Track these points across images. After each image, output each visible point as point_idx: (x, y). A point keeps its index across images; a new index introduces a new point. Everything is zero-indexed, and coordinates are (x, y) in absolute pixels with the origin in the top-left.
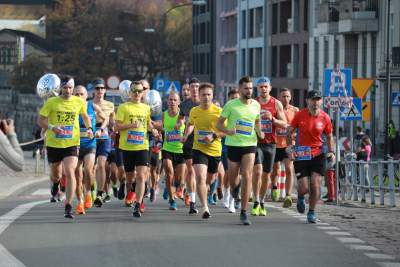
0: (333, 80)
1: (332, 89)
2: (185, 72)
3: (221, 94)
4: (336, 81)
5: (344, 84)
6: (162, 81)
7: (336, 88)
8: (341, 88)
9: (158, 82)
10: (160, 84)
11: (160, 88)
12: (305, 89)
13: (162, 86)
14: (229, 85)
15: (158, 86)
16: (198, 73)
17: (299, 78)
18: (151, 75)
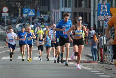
0: (102, 8)
1: (101, 12)
2: (37, 5)
3: (53, 15)
4: (103, 9)
5: (107, 10)
7: (103, 12)
8: (105, 12)
10: (26, 10)
11: (26, 12)
12: (90, 12)
13: (27, 11)
14: (56, 11)
15: (25, 11)
16: (42, 6)
17: (87, 8)
18: (22, 6)
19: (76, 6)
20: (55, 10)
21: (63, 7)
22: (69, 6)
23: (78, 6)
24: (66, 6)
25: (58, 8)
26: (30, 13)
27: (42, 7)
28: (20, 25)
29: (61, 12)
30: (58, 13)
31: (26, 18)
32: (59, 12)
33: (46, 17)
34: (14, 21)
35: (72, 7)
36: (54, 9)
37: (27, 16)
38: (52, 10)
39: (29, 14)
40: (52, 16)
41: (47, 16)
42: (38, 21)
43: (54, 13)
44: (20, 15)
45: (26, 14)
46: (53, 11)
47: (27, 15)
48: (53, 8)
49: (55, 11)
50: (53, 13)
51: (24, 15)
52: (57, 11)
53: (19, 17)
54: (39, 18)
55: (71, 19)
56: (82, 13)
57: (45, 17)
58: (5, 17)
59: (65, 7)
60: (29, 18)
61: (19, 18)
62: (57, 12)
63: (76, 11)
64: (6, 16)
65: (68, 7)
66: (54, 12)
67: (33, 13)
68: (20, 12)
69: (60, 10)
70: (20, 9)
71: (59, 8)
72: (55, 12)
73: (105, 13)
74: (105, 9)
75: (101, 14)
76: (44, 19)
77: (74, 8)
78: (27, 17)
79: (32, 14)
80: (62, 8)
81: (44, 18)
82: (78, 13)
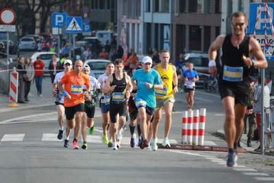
0: (259, 16)
1: (258, 26)
2: (81, 6)
3: (123, 30)
4: (263, 17)
5: (271, 21)
6: (62, 16)
7: (262, 24)
8: (269, 25)
9: (57, 16)
10: (59, 18)
11: (59, 23)
12: (217, 25)
13: (62, 21)
14: (131, 21)
15: (57, 21)
16: (96, 7)
17: (210, 13)
18: (43, 9)
19: (182, 10)
20: (128, 18)
21: (149, 11)
22: (166, 10)
23: (187, 10)
24: (157, 10)
25: (138, 14)
26: (71, 25)
27: (96, 10)
28: (41, 55)
29: (144, 24)
30: (136, 26)
31: (58, 37)
32: (138, 24)
33: (105, 36)
34: (22, 45)
35: (172, 13)
36: (125, 17)
37: (60, 33)
38: (122, 18)
39: (68, 29)
40: (120, 35)
41: (107, 34)
42: (84, 47)
43: (125, 27)
44: (37, 31)
45: (59, 27)
46: (122, 20)
47: (60, 29)
48: (124, 14)
49: (128, 21)
50: (123, 26)
51: (55, 31)
52: (134, 21)
53: (36, 36)
54: (89, 38)
55: (168, 41)
56: (198, 26)
57: (101, 35)
58: (8, 35)
59: (153, 12)
60: (66, 37)
61: (35, 38)
62: (133, 24)
63: (182, 23)
64: (10, 33)
65: (163, 12)
66: (125, 24)
67: (77, 25)
68: (38, 24)
69: (141, 18)
70: (38, 16)
71: (140, 15)
72: (128, 24)
73: (268, 28)
74: (268, 17)
75: (257, 31)
76: (100, 42)
77: (176, 14)
78: (61, 36)
79: (74, 29)
80: (145, 13)
81: (101, 39)
82: (187, 27)
